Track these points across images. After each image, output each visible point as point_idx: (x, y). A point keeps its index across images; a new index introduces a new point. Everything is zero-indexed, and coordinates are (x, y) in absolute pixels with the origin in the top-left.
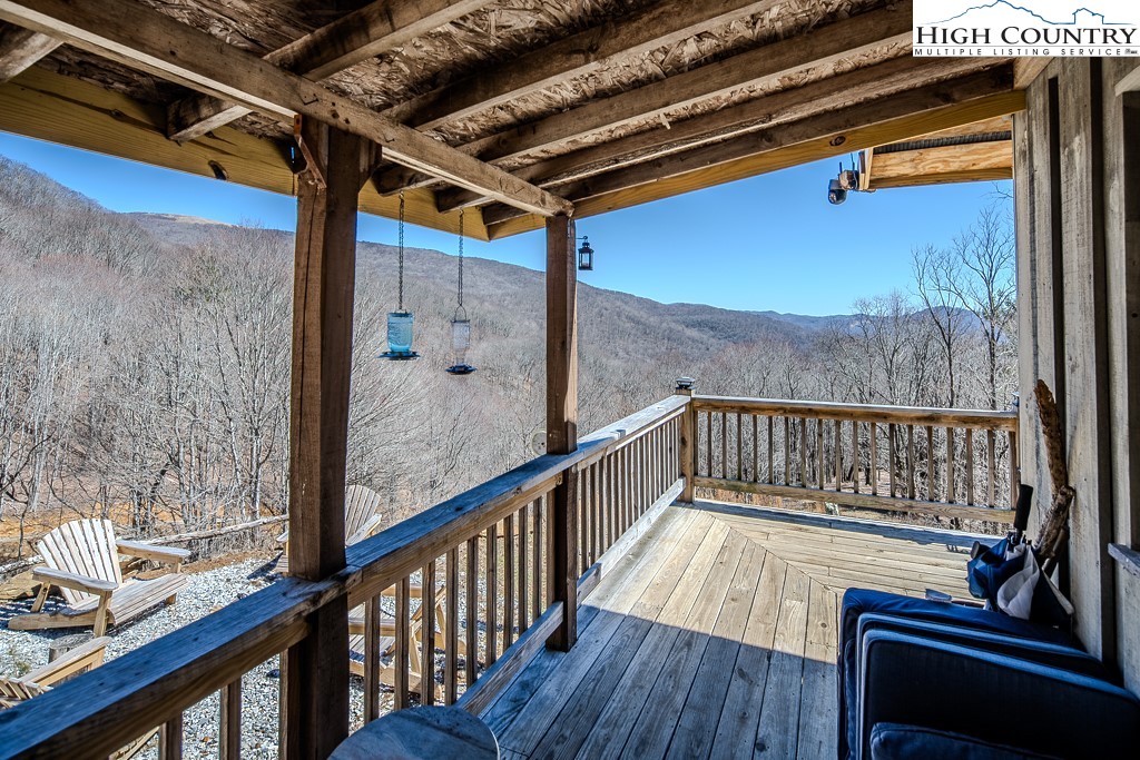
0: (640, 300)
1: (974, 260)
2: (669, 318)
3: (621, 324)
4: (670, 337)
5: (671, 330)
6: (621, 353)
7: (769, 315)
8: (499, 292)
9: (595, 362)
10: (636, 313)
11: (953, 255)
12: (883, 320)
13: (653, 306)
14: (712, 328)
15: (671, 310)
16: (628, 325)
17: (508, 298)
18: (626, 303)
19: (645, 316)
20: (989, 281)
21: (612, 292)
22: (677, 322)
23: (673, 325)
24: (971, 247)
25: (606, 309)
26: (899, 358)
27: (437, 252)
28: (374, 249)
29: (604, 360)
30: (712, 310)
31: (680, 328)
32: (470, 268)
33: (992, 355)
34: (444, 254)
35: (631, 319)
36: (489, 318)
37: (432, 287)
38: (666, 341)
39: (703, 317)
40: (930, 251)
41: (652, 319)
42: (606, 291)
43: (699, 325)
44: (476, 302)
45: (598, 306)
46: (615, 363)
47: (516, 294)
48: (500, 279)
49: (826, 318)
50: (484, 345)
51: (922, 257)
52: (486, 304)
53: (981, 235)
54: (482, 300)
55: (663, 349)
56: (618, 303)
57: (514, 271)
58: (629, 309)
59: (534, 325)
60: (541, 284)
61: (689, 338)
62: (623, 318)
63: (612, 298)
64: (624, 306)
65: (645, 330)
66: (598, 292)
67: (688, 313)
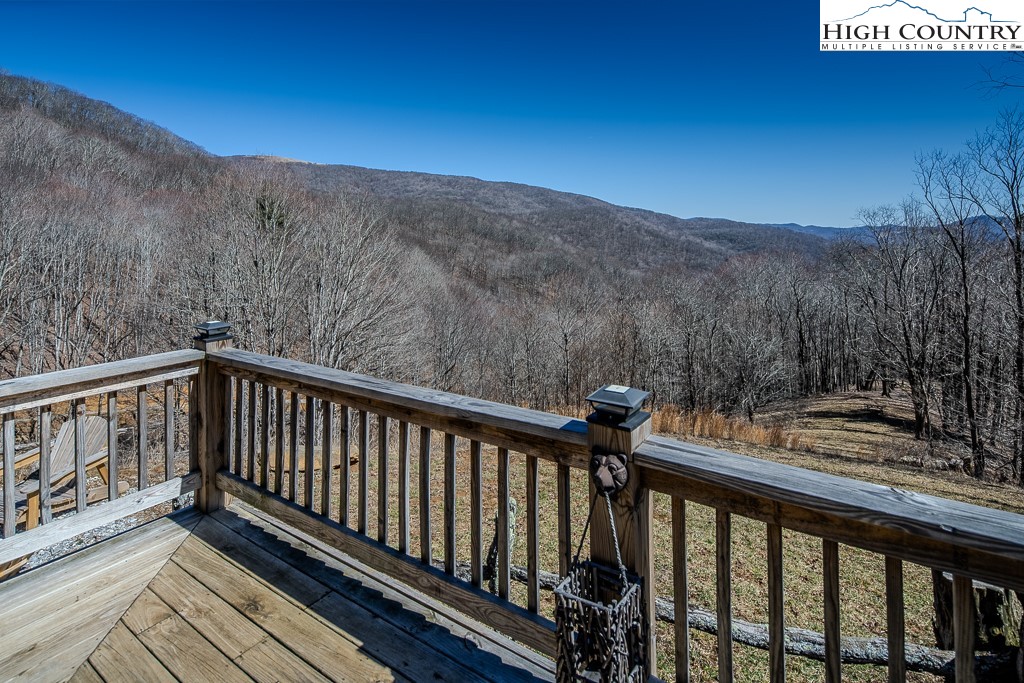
0: (659, 216)
2: (687, 232)
3: (642, 237)
4: (688, 248)
5: (689, 242)
6: (641, 264)
8: (529, 211)
9: (615, 272)
10: (655, 228)
13: (672, 221)
14: (731, 240)
15: (689, 225)
16: (647, 238)
17: (536, 216)
18: (645, 219)
19: (664, 230)
21: (632, 209)
22: (695, 235)
23: (691, 238)
25: (626, 225)
27: (474, 179)
28: (421, 178)
29: (624, 270)
30: (730, 224)
31: (698, 241)
32: (502, 191)
34: (479, 180)
35: (650, 233)
36: (517, 234)
37: (467, 208)
38: (685, 253)
39: (722, 231)
41: (670, 233)
42: (627, 208)
43: (717, 238)
44: (505, 220)
45: (618, 222)
46: (634, 273)
47: (542, 212)
48: (528, 200)
50: (512, 257)
52: (515, 222)
54: (511, 218)
55: (682, 260)
56: (638, 219)
57: (541, 193)
58: (648, 224)
59: (558, 239)
60: (566, 204)
61: (707, 250)
62: (643, 232)
63: (632, 214)
64: (644, 222)
65: (664, 243)
66: (619, 209)
67: (707, 227)
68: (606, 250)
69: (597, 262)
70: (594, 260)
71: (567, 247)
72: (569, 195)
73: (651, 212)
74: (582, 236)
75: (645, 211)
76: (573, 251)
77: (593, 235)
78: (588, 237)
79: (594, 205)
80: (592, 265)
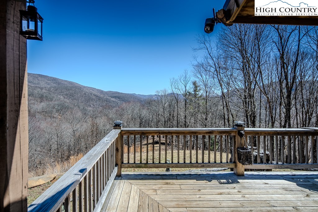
0: (98, 90)
1: (183, 82)
2: (106, 95)
3: (92, 97)
5: (107, 99)
6: (92, 106)
7: (134, 95)
8: (49, 86)
9: (83, 108)
10: (96, 94)
11: (178, 80)
12: (162, 96)
13: (102, 92)
14: (119, 98)
15: (107, 93)
16: (94, 97)
17: (52, 88)
19: (99, 94)
20: (186, 87)
21: (89, 87)
22: (109, 96)
23: (108, 97)
24: (182, 78)
25: (87, 92)
26: (166, 105)
29: (86, 108)
30: (119, 93)
31: (110, 98)
33: (186, 104)
35: (95, 95)
36: (45, 95)
38: (105, 102)
39: (116, 95)
40: (174, 79)
41: (101, 95)
42: (87, 87)
43: (115, 97)
44: (39, 89)
45: (84, 91)
46: (90, 108)
47: (55, 87)
48: (49, 82)
49: (148, 95)
50: (42, 104)
51: (172, 80)
52: (43, 90)
53: (184, 76)
54: (42, 89)
55: (105, 104)
56: (91, 91)
57: (54, 80)
58: (94, 92)
59: (62, 97)
60: (65, 84)
61: (112, 101)
62: (92, 95)
63: (89, 89)
64: (93, 92)
65: (99, 99)
66: (84, 87)
67: (112, 94)
68: (80, 101)
69: (77, 105)
70: (76, 104)
71: (65, 100)
72: (66, 81)
73: (95, 89)
74: (71, 96)
75: (93, 88)
76: (68, 101)
77: (75, 96)
78: (73, 96)
79: (75, 85)
80: (75, 106)
